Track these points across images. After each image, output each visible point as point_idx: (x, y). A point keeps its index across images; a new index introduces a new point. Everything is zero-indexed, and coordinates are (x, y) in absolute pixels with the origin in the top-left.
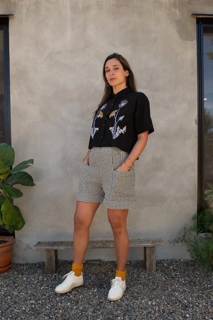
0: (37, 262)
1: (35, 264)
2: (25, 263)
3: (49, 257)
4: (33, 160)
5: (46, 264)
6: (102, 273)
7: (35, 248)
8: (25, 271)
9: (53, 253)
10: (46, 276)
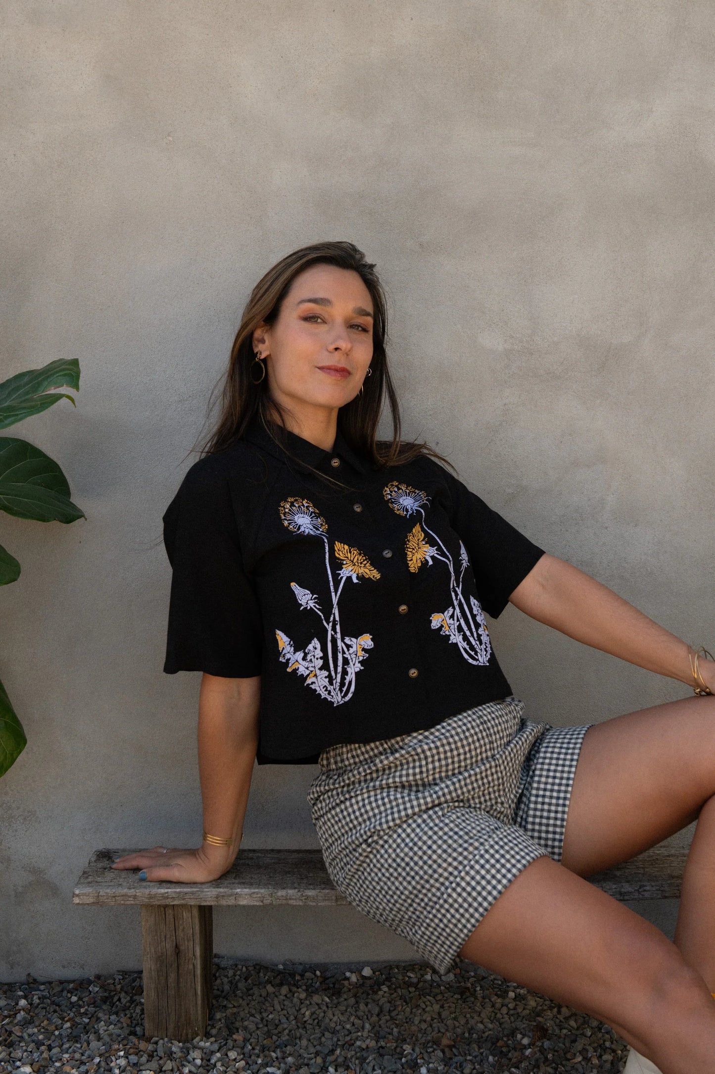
0: (90, 972)
1: (82, 985)
2: (19, 975)
3: (169, 946)
4: (75, 362)
5: (147, 981)
6: (480, 1042)
7: (84, 894)
8: (26, 1023)
9: (191, 924)
10: (151, 1056)
